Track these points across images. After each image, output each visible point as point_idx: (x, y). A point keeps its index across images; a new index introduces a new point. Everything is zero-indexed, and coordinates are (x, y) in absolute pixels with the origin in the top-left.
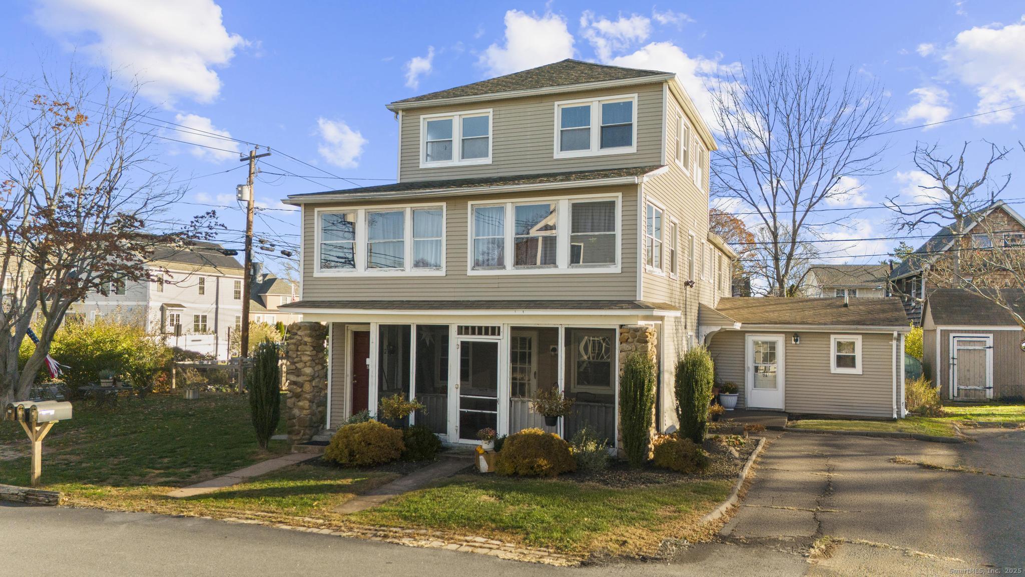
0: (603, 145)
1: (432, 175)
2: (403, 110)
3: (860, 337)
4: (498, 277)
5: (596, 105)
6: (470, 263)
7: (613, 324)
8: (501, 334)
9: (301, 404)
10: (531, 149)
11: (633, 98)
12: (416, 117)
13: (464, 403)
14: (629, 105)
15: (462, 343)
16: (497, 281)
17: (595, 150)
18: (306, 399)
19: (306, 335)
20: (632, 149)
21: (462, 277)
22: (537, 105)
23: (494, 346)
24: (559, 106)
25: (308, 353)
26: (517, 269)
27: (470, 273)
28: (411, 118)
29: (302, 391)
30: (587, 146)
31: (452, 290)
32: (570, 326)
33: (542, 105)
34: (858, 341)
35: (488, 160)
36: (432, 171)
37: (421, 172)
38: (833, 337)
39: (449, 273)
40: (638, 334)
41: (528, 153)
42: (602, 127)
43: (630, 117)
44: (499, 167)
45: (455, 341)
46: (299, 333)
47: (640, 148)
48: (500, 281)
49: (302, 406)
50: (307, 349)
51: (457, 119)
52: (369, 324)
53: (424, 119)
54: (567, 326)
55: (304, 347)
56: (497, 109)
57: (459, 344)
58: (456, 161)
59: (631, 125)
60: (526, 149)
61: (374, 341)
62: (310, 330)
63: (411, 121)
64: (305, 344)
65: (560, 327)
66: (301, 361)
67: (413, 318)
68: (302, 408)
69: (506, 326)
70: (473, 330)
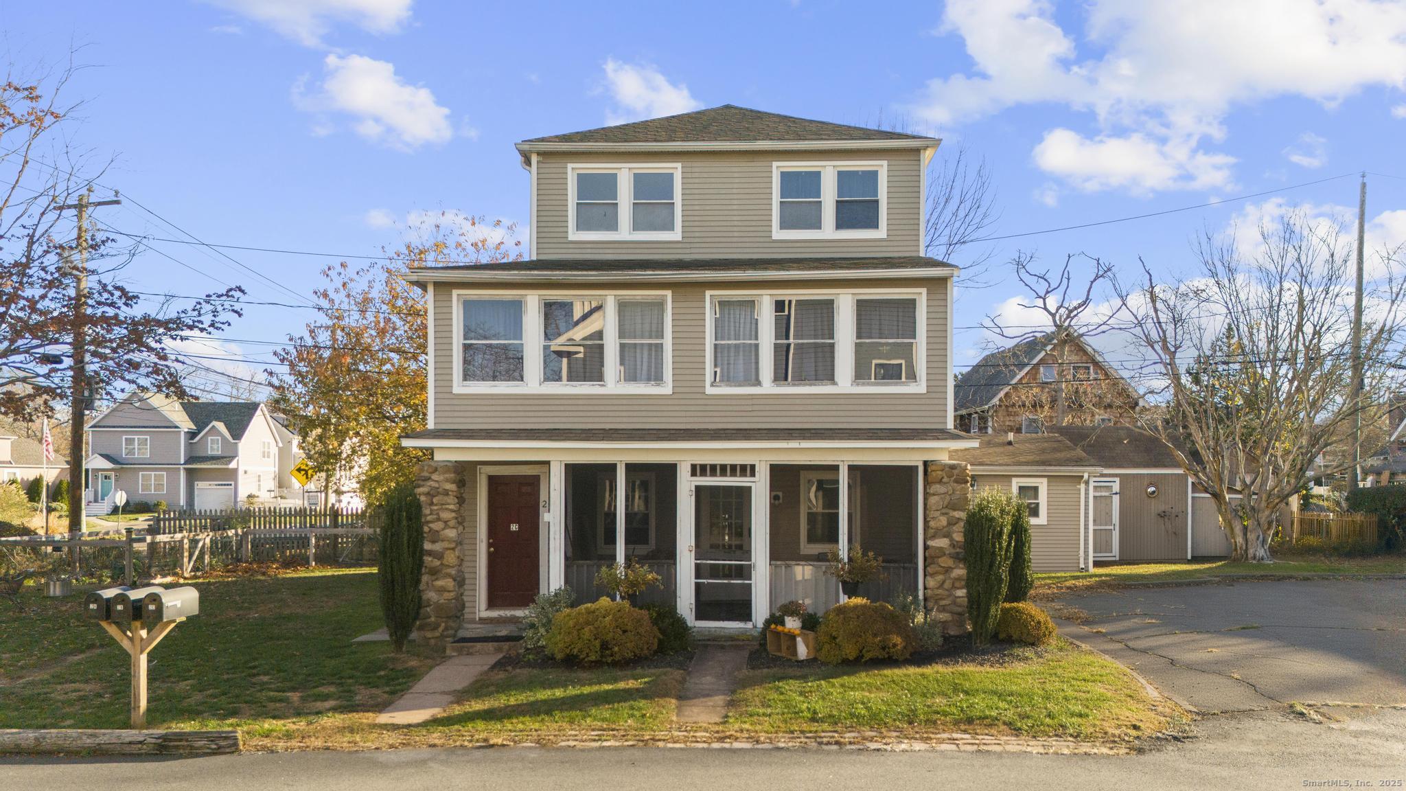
0: (840, 225)
1: (589, 251)
2: (539, 154)
3: (1045, 480)
4: (752, 397)
5: (829, 172)
6: (709, 378)
7: (916, 460)
8: (757, 474)
9: (439, 583)
10: (740, 223)
11: (882, 167)
12: (560, 165)
13: (699, 571)
14: (873, 175)
15: (697, 488)
16: (750, 402)
17: (828, 230)
18: (449, 575)
19: (447, 480)
20: (881, 233)
21: (699, 396)
22: (744, 164)
23: (745, 493)
24: (778, 168)
25: (451, 507)
26: (778, 386)
27: (709, 390)
28: (553, 166)
29: (442, 564)
30: (817, 225)
31: (683, 414)
32: (855, 463)
33: (752, 164)
34: (1043, 485)
35: (676, 235)
36: (589, 246)
37: (571, 246)
38: (1014, 480)
39: (677, 390)
40: (956, 472)
41: (735, 229)
42: (837, 202)
43: (875, 191)
44: (692, 245)
45: (686, 487)
46: (435, 477)
47: (891, 233)
48: (755, 402)
49: (442, 587)
50: (449, 501)
51: (625, 175)
52: (548, 463)
53: (573, 171)
54: (851, 463)
55: (446, 498)
56: (689, 164)
57: (693, 489)
58: (625, 232)
59: (877, 201)
60: (732, 223)
61: (557, 487)
62: (455, 472)
63: (551, 170)
64: (446, 493)
65: (841, 464)
66: (439, 519)
67: (621, 453)
68: (442, 590)
69: (763, 464)
70: (713, 470)
